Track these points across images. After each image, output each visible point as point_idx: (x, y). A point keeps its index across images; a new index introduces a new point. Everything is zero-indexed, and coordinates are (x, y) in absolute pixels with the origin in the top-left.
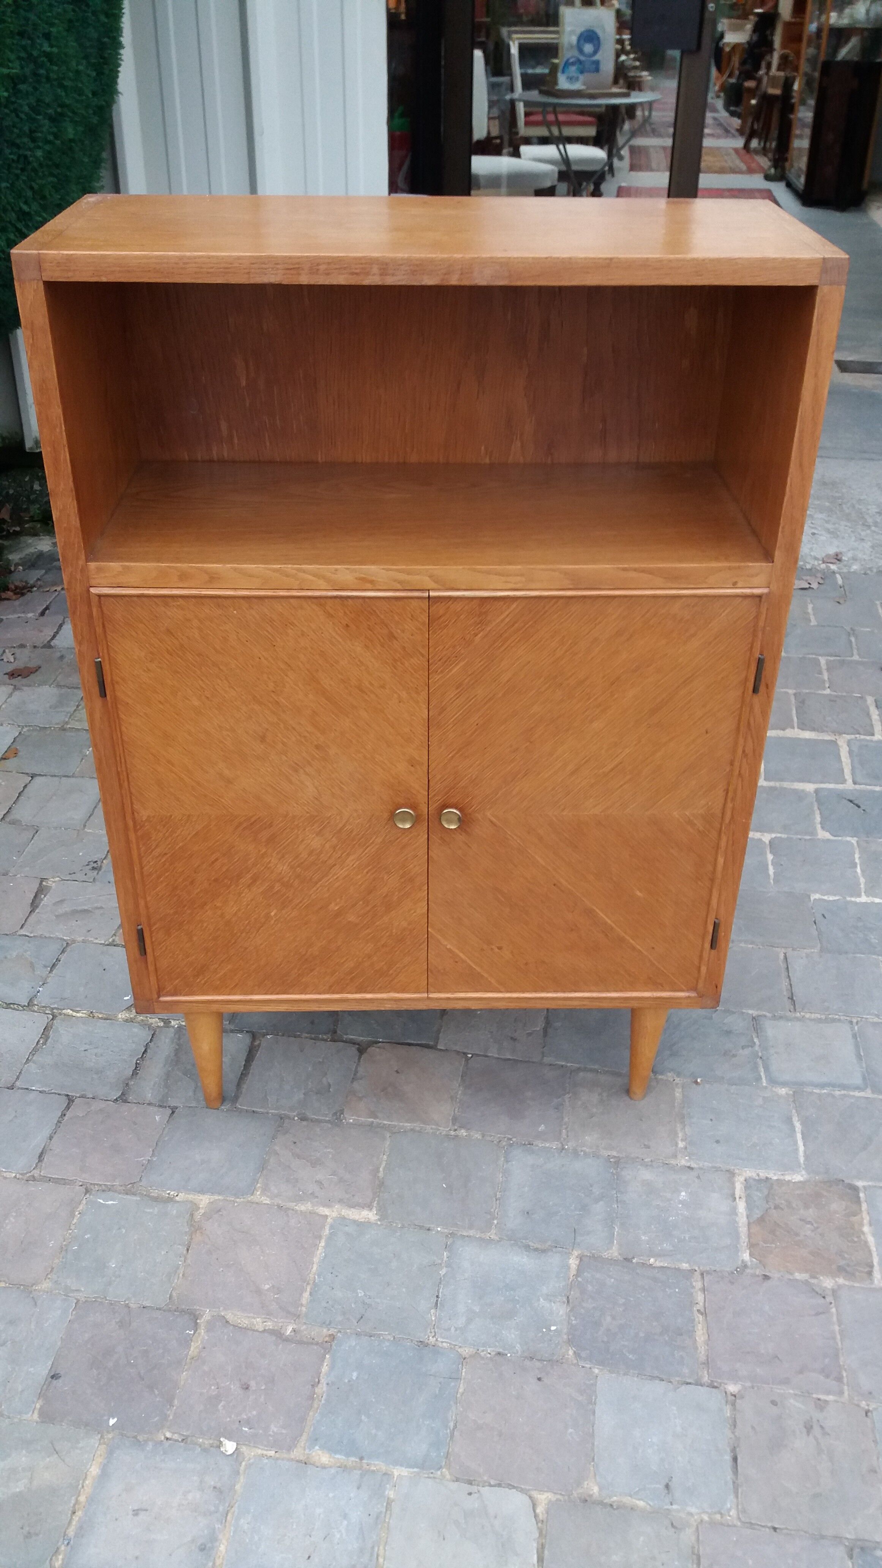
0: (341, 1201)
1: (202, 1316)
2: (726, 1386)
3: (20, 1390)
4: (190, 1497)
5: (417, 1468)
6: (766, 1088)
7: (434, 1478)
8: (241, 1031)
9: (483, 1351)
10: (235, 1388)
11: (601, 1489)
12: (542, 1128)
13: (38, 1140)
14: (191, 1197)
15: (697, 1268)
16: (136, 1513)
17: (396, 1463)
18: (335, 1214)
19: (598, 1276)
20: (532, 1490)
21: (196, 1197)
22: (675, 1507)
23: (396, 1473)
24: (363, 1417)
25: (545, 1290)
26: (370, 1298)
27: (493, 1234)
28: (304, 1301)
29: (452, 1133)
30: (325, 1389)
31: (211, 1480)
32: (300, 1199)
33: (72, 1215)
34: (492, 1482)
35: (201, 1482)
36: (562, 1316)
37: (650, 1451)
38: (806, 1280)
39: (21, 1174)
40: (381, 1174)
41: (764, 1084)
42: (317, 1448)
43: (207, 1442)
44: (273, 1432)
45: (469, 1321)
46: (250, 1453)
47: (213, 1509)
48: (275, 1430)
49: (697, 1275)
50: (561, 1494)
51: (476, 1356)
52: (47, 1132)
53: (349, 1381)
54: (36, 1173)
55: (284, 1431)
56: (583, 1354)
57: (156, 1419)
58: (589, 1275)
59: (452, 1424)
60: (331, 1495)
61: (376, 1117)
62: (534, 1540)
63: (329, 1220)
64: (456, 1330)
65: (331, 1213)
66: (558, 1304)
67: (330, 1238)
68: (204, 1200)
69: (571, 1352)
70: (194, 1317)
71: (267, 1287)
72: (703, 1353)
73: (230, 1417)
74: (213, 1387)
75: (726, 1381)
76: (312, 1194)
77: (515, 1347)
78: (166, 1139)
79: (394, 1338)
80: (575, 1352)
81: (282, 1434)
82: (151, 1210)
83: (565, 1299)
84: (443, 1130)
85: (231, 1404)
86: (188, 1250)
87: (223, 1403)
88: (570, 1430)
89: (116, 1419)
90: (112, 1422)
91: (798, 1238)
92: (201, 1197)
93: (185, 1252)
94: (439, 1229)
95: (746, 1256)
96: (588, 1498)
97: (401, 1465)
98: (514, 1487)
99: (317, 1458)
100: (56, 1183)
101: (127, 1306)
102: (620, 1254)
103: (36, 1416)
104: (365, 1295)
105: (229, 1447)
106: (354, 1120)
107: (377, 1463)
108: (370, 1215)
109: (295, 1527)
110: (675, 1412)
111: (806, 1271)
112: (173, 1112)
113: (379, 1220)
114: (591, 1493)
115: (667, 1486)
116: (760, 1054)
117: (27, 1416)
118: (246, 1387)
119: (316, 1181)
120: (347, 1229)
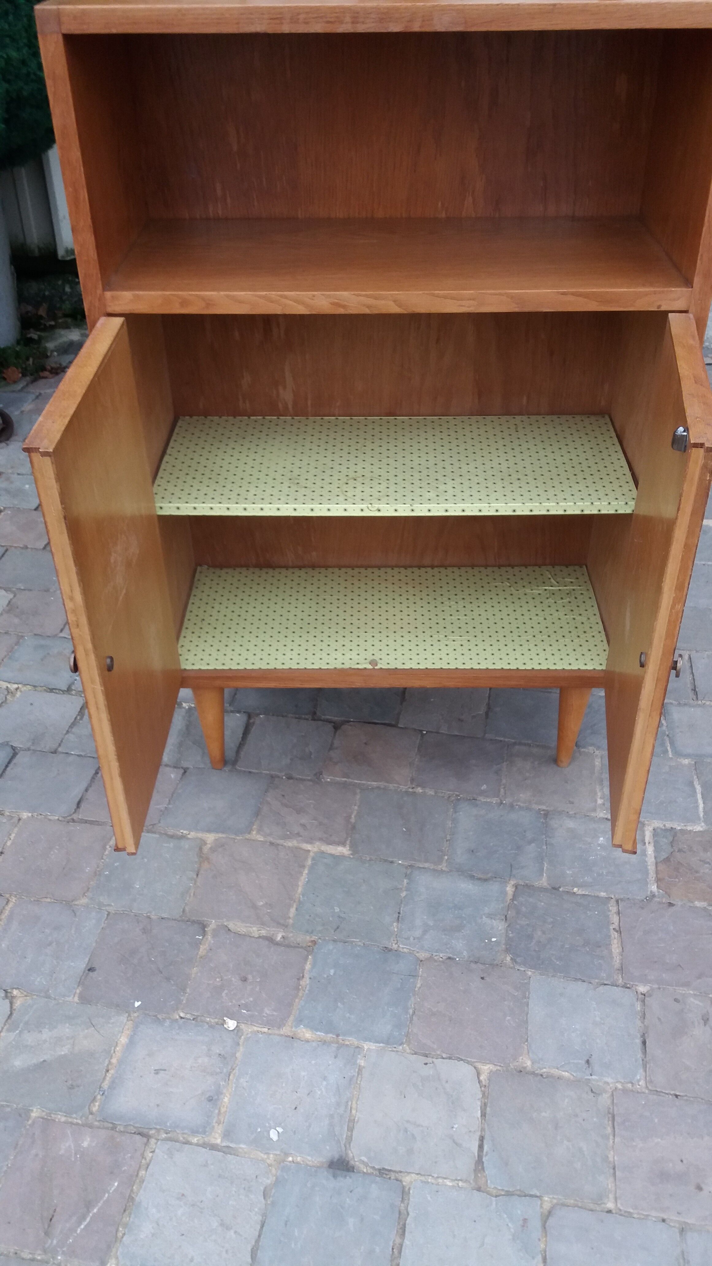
0: (321, 839)
1: (209, 926)
2: (637, 987)
3: (63, 979)
4: (200, 1061)
5: (383, 1043)
6: (672, 758)
7: (397, 1051)
8: (239, 712)
9: (436, 956)
10: (235, 980)
11: (533, 1063)
12: (486, 786)
13: (76, 792)
14: (200, 835)
15: (613, 897)
16: (157, 1072)
17: (367, 1039)
18: (316, 850)
19: (531, 900)
20: (476, 1062)
21: (204, 835)
22: (593, 1077)
23: (366, 1047)
24: (339, 1004)
25: (486, 910)
26: (344, 913)
27: (443, 866)
28: (291, 915)
29: (412, 789)
30: (308, 982)
31: (216, 1049)
32: (288, 838)
33: (104, 848)
34: (444, 1055)
35: (209, 1050)
36: (501, 930)
37: (573, 1035)
38: (705, 907)
39: (64, 817)
40: (353, 820)
41: (670, 756)
42: (302, 1026)
43: (213, 1021)
44: (266, 1014)
45: (425, 932)
46: (248, 1029)
47: (218, 1070)
48: (268, 1012)
49: (613, 902)
50: (500, 1066)
51: (430, 959)
52: (84, 785)
53: (327, 976)
54: (75, 817)
55: (275, 1013)
56: (518, 960)
57: (172, 1003)
58: (523, 900)
59: (411, 1011)
60: (313, 1062)
61: (348, 777)
62: (479, 1099)
63: (311, 854)
64: (414, 939)
65: (313, 848)
66: (498, 921)
67: (312, 868)
68: (210, 838)
69: (508, 959)
70: (203, 927)
71: (261, 903)
72: (618, 961)
73: (232, 1002)
74: (218, 980)
75: (636, 983)
76: (298, 834)
77: (462, 953)
78: (180, 792)
79: (364, 944)
80: (512, 959)
81: (273, 1015)
82: (168, 845)
83: (503, 917)
84: (404, 787)
85: (232, 993)
86: (197, 875)
87: (226, 991)
88: (508, 1018)
89: (140, 1003)
90: (137, 1004)
91: (698, 875)
92: (208, 835)
93: (195, 877)
94: (400, 862)
95: (654, 888)
96: (522, 1070)
97: (371, 1041)
98: (462, 1060)
99: (302, 1034)
100: (91, 824)
101: (149, 917)
102: (549, 884)
103: (76, 999)
104: (340, 911)
105: (231, 1024)
106: (331, 779)
107: (350, 1039)
108: (344, 850)
109: (284, 1085)
110: (595, 1006)
111: (705, 900)
112: (185, 772)
113: (352, 854)
114: (525, 1065)
115: (588, 1062)
116: (667, 733)
117: (70, 999)
118: (245, 980)
119: (301, 824)
120: (325, 860)
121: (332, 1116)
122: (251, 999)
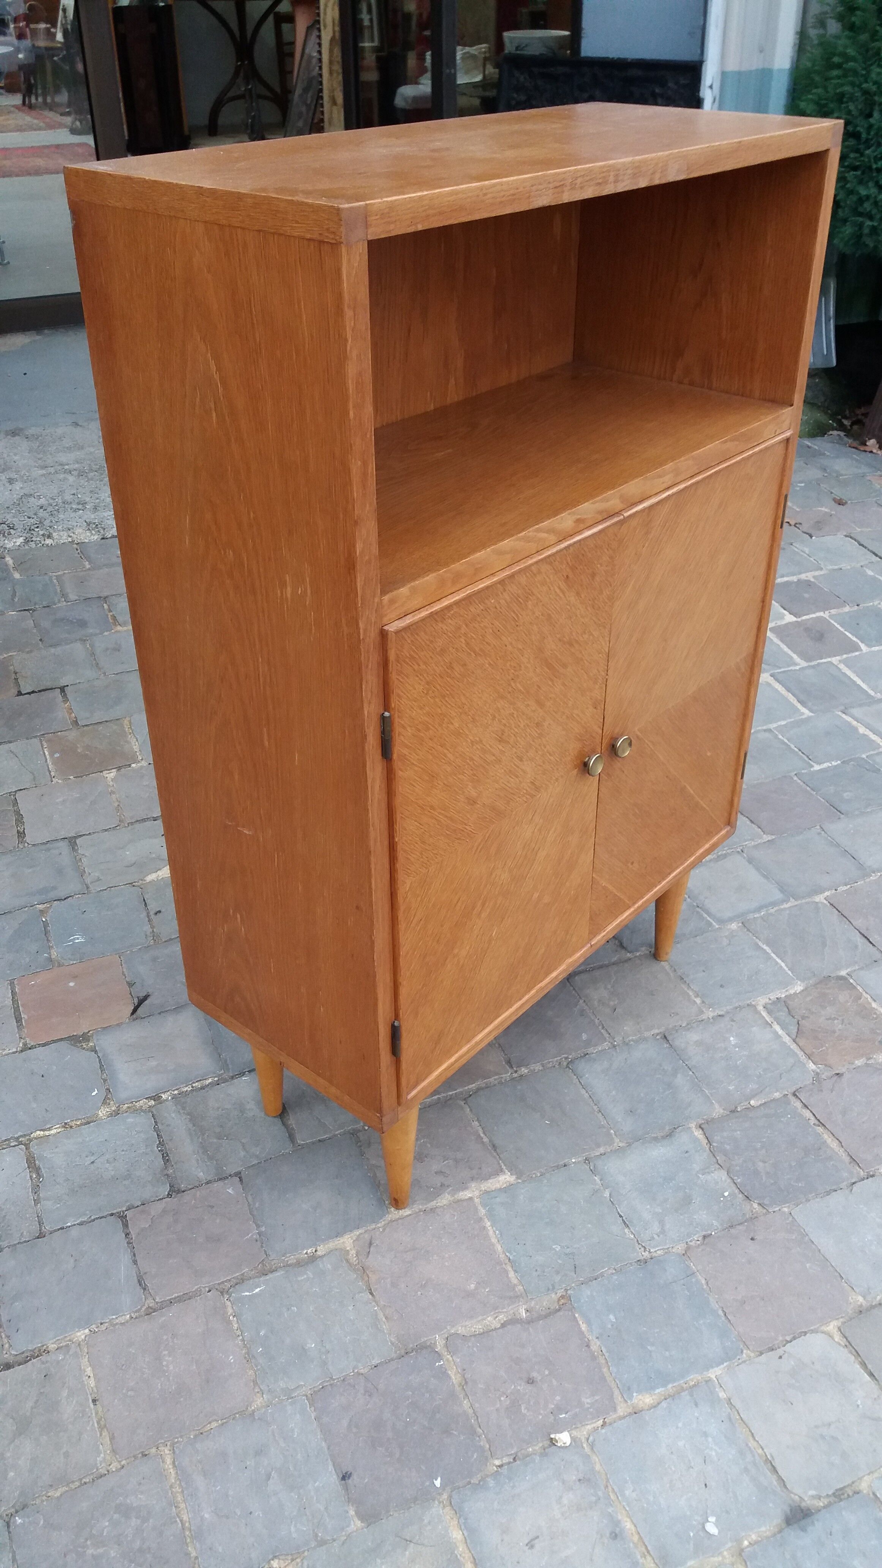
0: (473, 1179)
1: (436, 1344)
2: (879, 1171)
3: (322, 1509)
4: (565, 1501)
5: (726, 1362)
6: (720, 928)
7: (744, 1362)
8: (242, 1074)
9: (691, 1241)
10: (522, 1387)
11: (864, 1297)
12: (584, 1036)
14: (331, 1245)
15: (786, 1093)
16: (530, 1545)
17: (708, 1367)
18: (477, 1193)
19: (725, 1134)
20: (821, 1326)
21: (337, 1242)
23: (713, 1377)
24: (649, 1348)
25: (696, 1167)
26: (568, 1248)
27: (618, 1143)
28: (515, 1281)
29: (515, 1075)
30: (598, 1343)
31: (571, 1477)
32: (435, 1195)
33: (229, 1323)
34: (788, 1338)
35: (564, 1482)
36: (726, 1181)
37: (873, 1248)
38: (866, 1063)
39: (136, 1312)
40: (485, 1139)
41: (717, 926)
42: (635, 1394)
43: (537, 1448)
44: (587, 1403)
45: (662, 1223)
46: (582, 1433)
47: (594, 1499)
48: (589, 1401)
49: (793, 1099)
50: (842, 1317)
51: (688, 1248)
52: (125, 1258)
53: (612, 1325)
54: (150, 1303)
55: (597, 1398)
56: (766, 1201)
57: (475, 1457)
58: (719, 1138)
59: (720, 1312)
60: (680, 1425)
62: (854, 1362)
63: (477, 1200)
64: (658, 1236)
65: (472, 1192)
66: (716, 1172)
67: (491, 1215)
68: (347, 1241)
69: (755, 1206)
70: (427, 1348)
71: (473, 1286)
72: (844, 1155)
73: (540, 1414)
74: (502, 1399)
75: (877, 1167)
76: (442, 1185)
77: (713, 1224)
78: (257, 1205)
79: (615, 1270)
80: (759, 1204)
81: (596, 1401)
82: (305, 1276)
83: (718, 1166)
84: (507, 1076)
85: (532, 1403)
86: (371, 1294)
87: (523, 1406)
88: (808, 1265)
89: (439, 1479)
90: (438, 1483)
91: (836, 1034)
92: (341, 1240)
93: (370, 1296)
94: (574, 1160)
95: (812, 1066)
96: (861, 1309)
97: (712, 1367)
98: (805, 1333)
99: (641, 1402)
100: (179, 1301)
101: (359, 1374)
102: (725, 1110)
103: (359, 1523)
104: (562, 1247)
105: (564, 1438)
107: (692, 1377)
108: (507, 1178)
109: (673, 1469)
110: (865, 1209)
111: (862, 1056)
112: (241, 1179)
113: (517, 1178)
114: (859, 1303)
116: (695, 904)
117: (353, 1527)
118: (531, 1381)
119: (436, 1173)
120: (498, 1200)
121: (746, 1470)
122: (558, 1398)
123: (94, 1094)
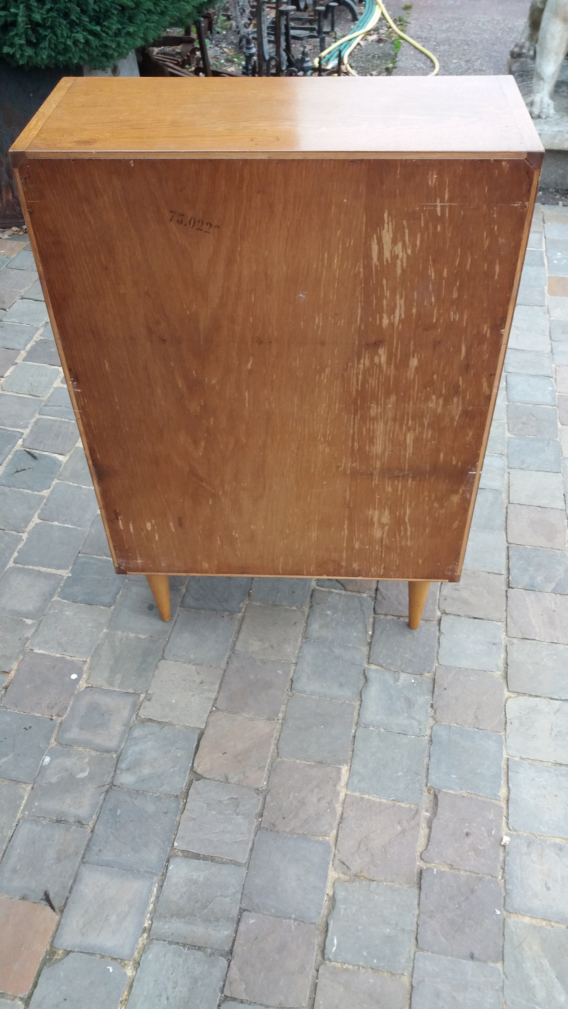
0: (335, 786)
1: (421, 867)
3: (484, 978)
4: (535, 859)
5: (502, 746)
7: (506, 739)
9: (431, 714)
10: (469, 841)
11: (499, 671)
12: (280, 672)
14: (329, 884)
15: (372, 616)
16: (548, 889)
17: (501, 755)
18: (344, 790)
19: (381, 656)
20: (504, 698)
21: (330, 880)
22: (503, 643)
24: (478, 772)
25: (391, 682)
26: (403, 769)
27: (356, 704)
28: (408, 806)
29: (278, 722)
30: (464, 791)
31: (525, 849)
32: (334, 810)
33: (347, 970)
34: (504, 713)
35: (525, 854)
36: (407, 676)
37: (477, 648)
40: (313, 763)
42: (499, 794)
43: (502, 855)
45: (413, 718)
47: (539, 846)
48: (492, 816)
49: (377, 616)
50: (504, 686)
51: (434, 718)
53: (458, 779)
55: (492, 811)
56: (428, 669)
58: (380, 661)
59: (476, 730)
60: (524, 786)
61: (264, 766)
62: (528, 698)
63: (349, 793)
64: (420, 725)
65: (342, 792)
66: (399, 676)
67: (362, 792)
68: (332, 874)
69: (427, 675)
70: (423, 871)
71: (399, 828)
73: (487, 841)
74: (470, 854)
76: (329, 803)
77: (427, 699)
78: (273, 911)
79: (428, 757)
80: (428, 672)
81: (494, 813)
82: (342, 910)
83: (396, 673)
84: (277, 726)
85: (479, 842)
86: (373, 881)
87: (479, 847)
88: (471, 678)
90: (498, 912)
92: (330, 877)
93: (375, 882)
94: (353, 732)
95: (364, 595)
96: (504, 676)
97: (502, 753)
98: (505, 705)
99: (503, 794)
101: (418, 916)
102: (365, 647)
103: (499, 964)
104: (401, 771)
105: (506, 839)
106: (264, 781)
107: (503, 764)
108: (345, 769)
109: (542, 803)
110: (456, 636)
112: (247, 911)
113: (347, 764)
114: (501, 675)
115: (494, 644)
117: (500, 968)
118: (467, 834)
119: (318, 801)
120: (355, 782)
121: (557, 775)
122: (483, 828)
123: (111, 970)
